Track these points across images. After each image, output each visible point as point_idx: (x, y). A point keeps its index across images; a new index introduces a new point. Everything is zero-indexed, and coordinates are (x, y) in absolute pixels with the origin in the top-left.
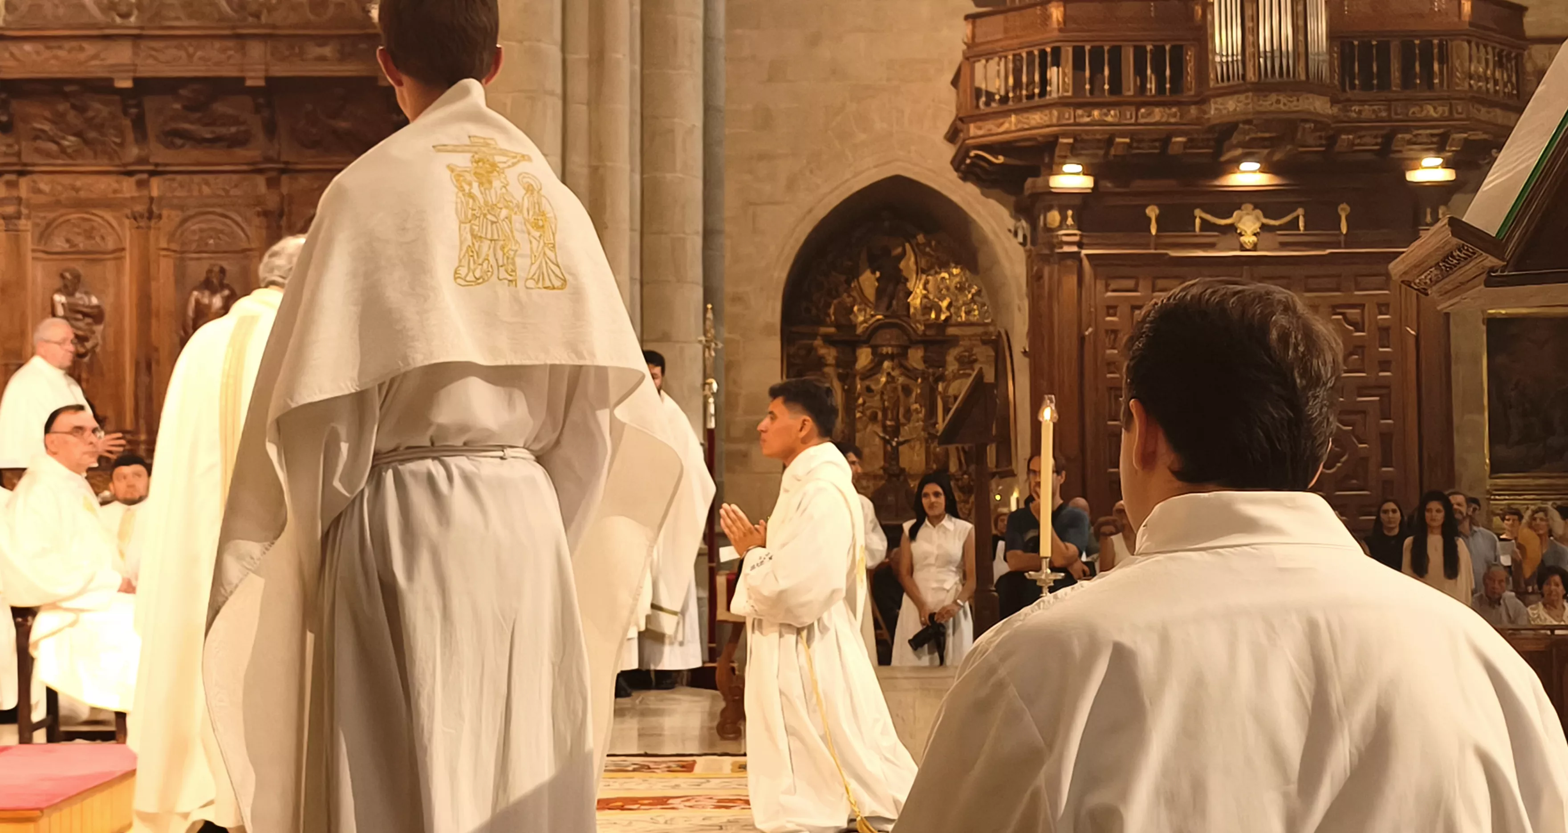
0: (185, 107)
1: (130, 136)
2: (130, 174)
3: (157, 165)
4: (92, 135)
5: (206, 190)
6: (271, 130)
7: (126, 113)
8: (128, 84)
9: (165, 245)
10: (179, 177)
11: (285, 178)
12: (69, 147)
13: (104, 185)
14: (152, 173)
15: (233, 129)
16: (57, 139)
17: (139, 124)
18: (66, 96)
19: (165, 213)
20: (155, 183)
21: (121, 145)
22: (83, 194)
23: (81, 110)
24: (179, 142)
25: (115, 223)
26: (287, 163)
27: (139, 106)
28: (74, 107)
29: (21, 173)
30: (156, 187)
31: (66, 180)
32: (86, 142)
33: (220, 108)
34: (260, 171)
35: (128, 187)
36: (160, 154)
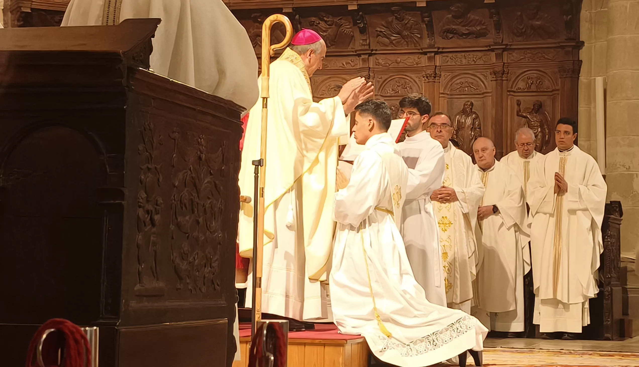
0: (453, 16)
1: (425, 33)
2: (425, 53)
3: (439, 48)
4: (406, 33)
5: (464, 61)
6: (498, 27)
7: (423, 21)
8: (424, 5)
9: (442, 92)
10: (450, 55)
11: (505, 53)
12: (394, 40)
13: (411, 60)
14: (436, 53)
15: (478, 28)
16: (389, 37)
17: (430, 26)
18: (393, 12)
19: (443, 74)
20: (438, 57)
21: (421, 38)
22: (401, 65)
23: (400, 20)
24: (451, 36)
25: (417, 80)
26: (507, 45)
27: (430, 16)
28: (396, 18)
29: (370, 55)
30: (438, 60)
31: (392, 57)
32: (403, 37)
33: (472, 16)
34: (493, 50)
35: (424, 60)
36: (441, 43)
